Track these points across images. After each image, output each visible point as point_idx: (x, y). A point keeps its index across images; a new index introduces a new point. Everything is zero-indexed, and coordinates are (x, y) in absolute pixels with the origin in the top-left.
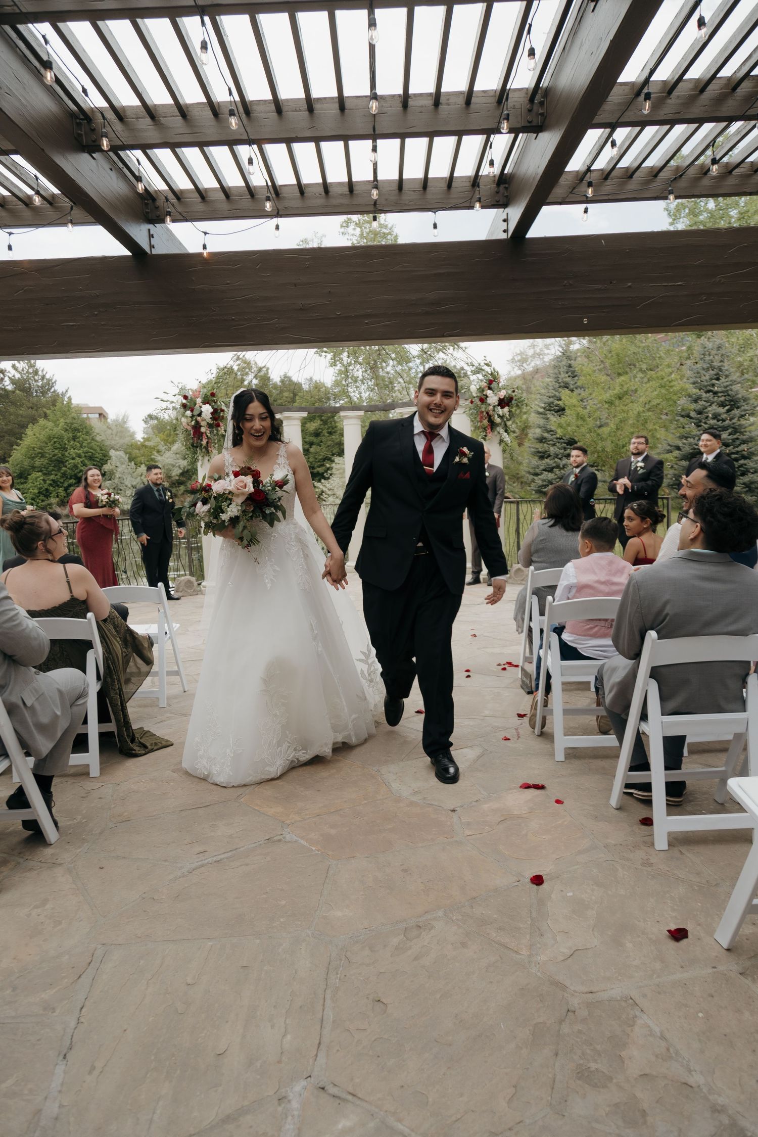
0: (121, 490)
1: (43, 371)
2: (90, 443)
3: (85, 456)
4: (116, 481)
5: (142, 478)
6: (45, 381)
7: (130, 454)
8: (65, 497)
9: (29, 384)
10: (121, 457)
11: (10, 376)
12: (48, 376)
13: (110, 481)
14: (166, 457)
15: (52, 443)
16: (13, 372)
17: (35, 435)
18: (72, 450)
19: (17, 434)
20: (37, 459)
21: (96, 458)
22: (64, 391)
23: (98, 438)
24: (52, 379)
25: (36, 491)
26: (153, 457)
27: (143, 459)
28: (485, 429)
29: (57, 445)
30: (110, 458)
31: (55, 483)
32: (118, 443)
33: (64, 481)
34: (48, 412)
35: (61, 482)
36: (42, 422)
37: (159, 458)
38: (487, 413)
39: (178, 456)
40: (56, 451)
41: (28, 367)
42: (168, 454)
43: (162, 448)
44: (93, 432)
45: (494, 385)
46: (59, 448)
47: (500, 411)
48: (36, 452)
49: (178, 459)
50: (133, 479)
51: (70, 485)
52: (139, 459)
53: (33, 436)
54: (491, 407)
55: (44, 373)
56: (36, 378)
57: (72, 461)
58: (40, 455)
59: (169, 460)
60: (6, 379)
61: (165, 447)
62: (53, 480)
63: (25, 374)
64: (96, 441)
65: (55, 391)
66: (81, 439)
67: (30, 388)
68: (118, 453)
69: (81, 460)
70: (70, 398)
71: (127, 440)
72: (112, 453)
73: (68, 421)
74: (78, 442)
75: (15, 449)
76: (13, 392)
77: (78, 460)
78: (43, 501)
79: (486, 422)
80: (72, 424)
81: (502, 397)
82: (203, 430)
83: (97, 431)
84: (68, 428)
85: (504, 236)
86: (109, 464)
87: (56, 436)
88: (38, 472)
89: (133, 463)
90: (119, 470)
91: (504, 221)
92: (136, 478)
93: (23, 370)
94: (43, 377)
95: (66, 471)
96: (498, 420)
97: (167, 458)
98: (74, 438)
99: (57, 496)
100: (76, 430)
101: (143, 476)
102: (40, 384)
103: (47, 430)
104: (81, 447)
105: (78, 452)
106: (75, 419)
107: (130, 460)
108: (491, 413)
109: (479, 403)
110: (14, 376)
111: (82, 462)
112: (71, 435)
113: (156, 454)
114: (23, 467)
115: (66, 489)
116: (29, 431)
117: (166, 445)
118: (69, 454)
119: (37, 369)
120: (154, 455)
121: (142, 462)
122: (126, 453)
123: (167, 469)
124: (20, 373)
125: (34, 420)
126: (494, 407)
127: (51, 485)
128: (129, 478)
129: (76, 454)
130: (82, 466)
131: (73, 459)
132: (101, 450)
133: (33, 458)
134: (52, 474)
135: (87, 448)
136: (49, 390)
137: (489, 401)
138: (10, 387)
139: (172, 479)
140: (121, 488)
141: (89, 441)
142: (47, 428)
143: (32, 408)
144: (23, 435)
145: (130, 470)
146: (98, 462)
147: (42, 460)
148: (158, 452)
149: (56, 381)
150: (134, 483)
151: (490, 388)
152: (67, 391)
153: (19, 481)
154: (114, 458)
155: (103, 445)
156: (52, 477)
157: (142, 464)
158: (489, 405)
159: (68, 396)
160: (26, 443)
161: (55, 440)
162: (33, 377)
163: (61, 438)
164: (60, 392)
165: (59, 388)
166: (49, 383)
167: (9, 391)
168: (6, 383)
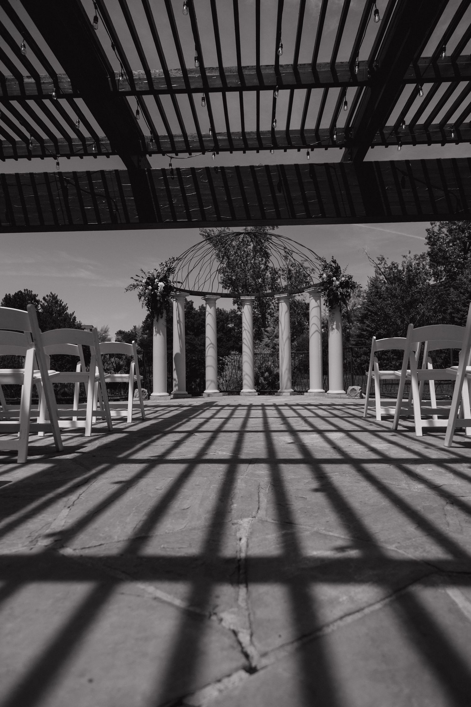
1: (61, 301)
6: (61, 307)
9: (52, 309)
11: (42, 304)
12: (63, 305)
16: (43, 302)
24: (65, 307)
41: (53, 299)
45: (337, 274)
47: (341, 290)
54: (335, 288)
55: (61, 303)
60: (39, 305)
63: (50, 303)
65: (66, 313)
67: (52, 311)
70: (75, 318)
76: (42, 313)
81: (343, 282)
82: (158, 298)
93: (49, 301)
94: (61, 305)
102: (58, 309)
108: (336, 291)
109: (328, 286)
110: (44, 304)
119: (57, 300)
124: (47, 302)
126: (337, 287)
136: (63, 312)
137: (334, 283)
149: (68, 307)
151: (335, 277)
152: (73, 313)
158: (335, 286)
159: (74, 316)
162: (55, 305)
164: (70, 314)
165: (69, 311)
166: (65, 308)
167: (41, 312)
168: (39, 308)
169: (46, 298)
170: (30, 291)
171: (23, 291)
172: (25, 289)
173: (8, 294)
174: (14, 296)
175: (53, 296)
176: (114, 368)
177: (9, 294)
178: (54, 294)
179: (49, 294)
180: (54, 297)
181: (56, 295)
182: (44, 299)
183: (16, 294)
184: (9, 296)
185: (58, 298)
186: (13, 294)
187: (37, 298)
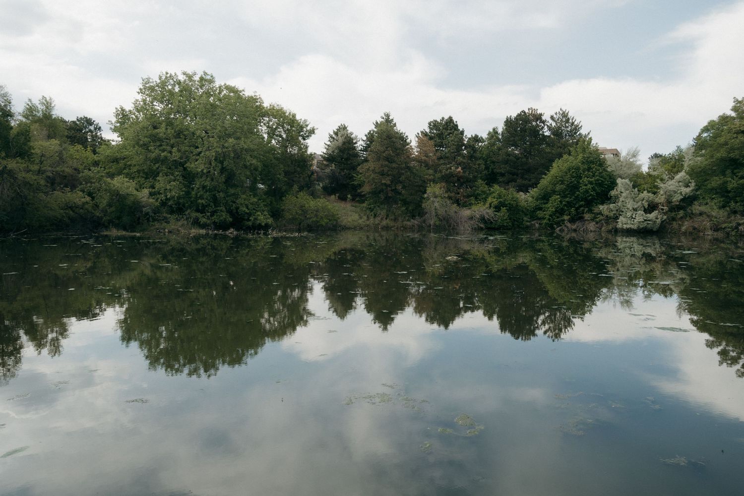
0: (622, 212)
1: (573, 119)
2: (602, 173)
3: (596, 183)
4: (619, 204)
5: (643, 202)
6: (573, 127)
7: (635, 182)
8: (575, 215)
9: (562, 130)
10: (627, 184)
11: (548, 124)
12: (576, 123)
13: (614, 204)
14: (669, 184)
15: (571, 173)
16: (551, 121)
17: (558, 167)
18: (586, 178)
19: (547, 167)
20: (557, 185)
21: (606, 185)
22: (587, 134)
23: (609, 169)
24: (579, 125)
25: (554, 210)
26: (656, 184)
27: (646, 186)
29: (574, 174)
30: (616, 184)
31: (569, 204)
32: (625, 173)
33: (576, 202)
34: (571, 149)
35: (573, 204)
36: (565, 157)
37: (662, 185)
39: (680, 183)
40: (573, 179)
41: (562, 117)
42: (670, 182)
43: (666, 177)
44: (606, 164)
46: (575, 177)
48: (558, 180)
49: (680, 187)
50: (635, 203)
51: (581, 206)
52: (643, 186)
53: (558, 168)
55: (574, 121)
56: (567, 125)
57: (585, 187)
58: (560, 182)
59: (671, 187)
60: (546, 127)
61: (668, 176)
62: (567, 202)
63: (559, 122)
64: (607, 171)
65: (580, 134)
66: (594, 169)
67: (561, 133)
68: (624, 180)
69: (592, 186)
70: (591, 139)
71: (633, 171)
72: (619, 181)
73: (585, 156)
74: (592, 172)
75: (544, 178)
76: (549, 136)
77: (589, 186)
78: (558, 217)
80: (589, 158)
83: (609, 163)
84: (585, 161)
86: (615, 190)
87: (574, 168)
88: (557, 195)
89: (636, 189)
90: (623, 195)
92: (637, 202)
93: (558, 120)
94: (573, 123)
95: (578, 195)
97: (670, 186)
98: (589, 169)
99: (569, 215)
100: (592, 162)
101: (645, 201)
102: (569, 129)
103: (568, 163)
104: (593, 176)
105: (590, 180)
106: (591, 154)
107: (634, 187)
110: (551, 124)
111: (592, 188)
112: (586, 167)
113: (659, 182)
114: (546, 192)
115: (577, 209)
116: (554, 165)
117: (669, 174)
118: (583, 181)
119: (569, 118)
120: (657, 182)
121: (646, 188)
122: (631, 181)
123: (668, 196)
124: (555, 121)
125: (560, 156)
127: (565, 205)
128: (631, 202)
129: (589, 181)
130: (592, 191)
131: (586, 185)
132: (610, 178)
133: (555, 185)
134: (568, 197)
135: (598, 177)
136: (575, 133)
138: (547, 133)
139: (673, 204)
140: (623, 210)
141: (601, 171)
142: (568, 161)
143: (561, 148)
144: (550, 167)
145: (633, 195)
146: (606, 188)
147: (562, 186)
148: (662, 180)
149: (582, 126)
150: (636, 207)
152: (589, 134)
153: (542, 202)
154: (620, 185)
155: (612, 175)
156: (567, 199)
157: (645, 190)
159: (589, 137)
160: (551, 172)
161: (573, 170)
162: (565, 125)
163: (578, 169)
164: (584, 134)
165: (583, 131)
166: (577, 128)
167: (546, 136)
168: (545, 131)
169: (555, 116)
170: (534, 109)
171: (527, 111)
172: (530, 108)
173: (509, 116)
174: (516, 118)
175: (564, 113)
176: (644, 208)
177: (511, 116)
178: (564, 110)
179: (558, 110)
180: (565, 115)
181: (567, 111)
182: (552, 118)
183: (519, 115)
184: (510, 118)
185: (570, 115)
186: (515, 116)
187: (544, 118)
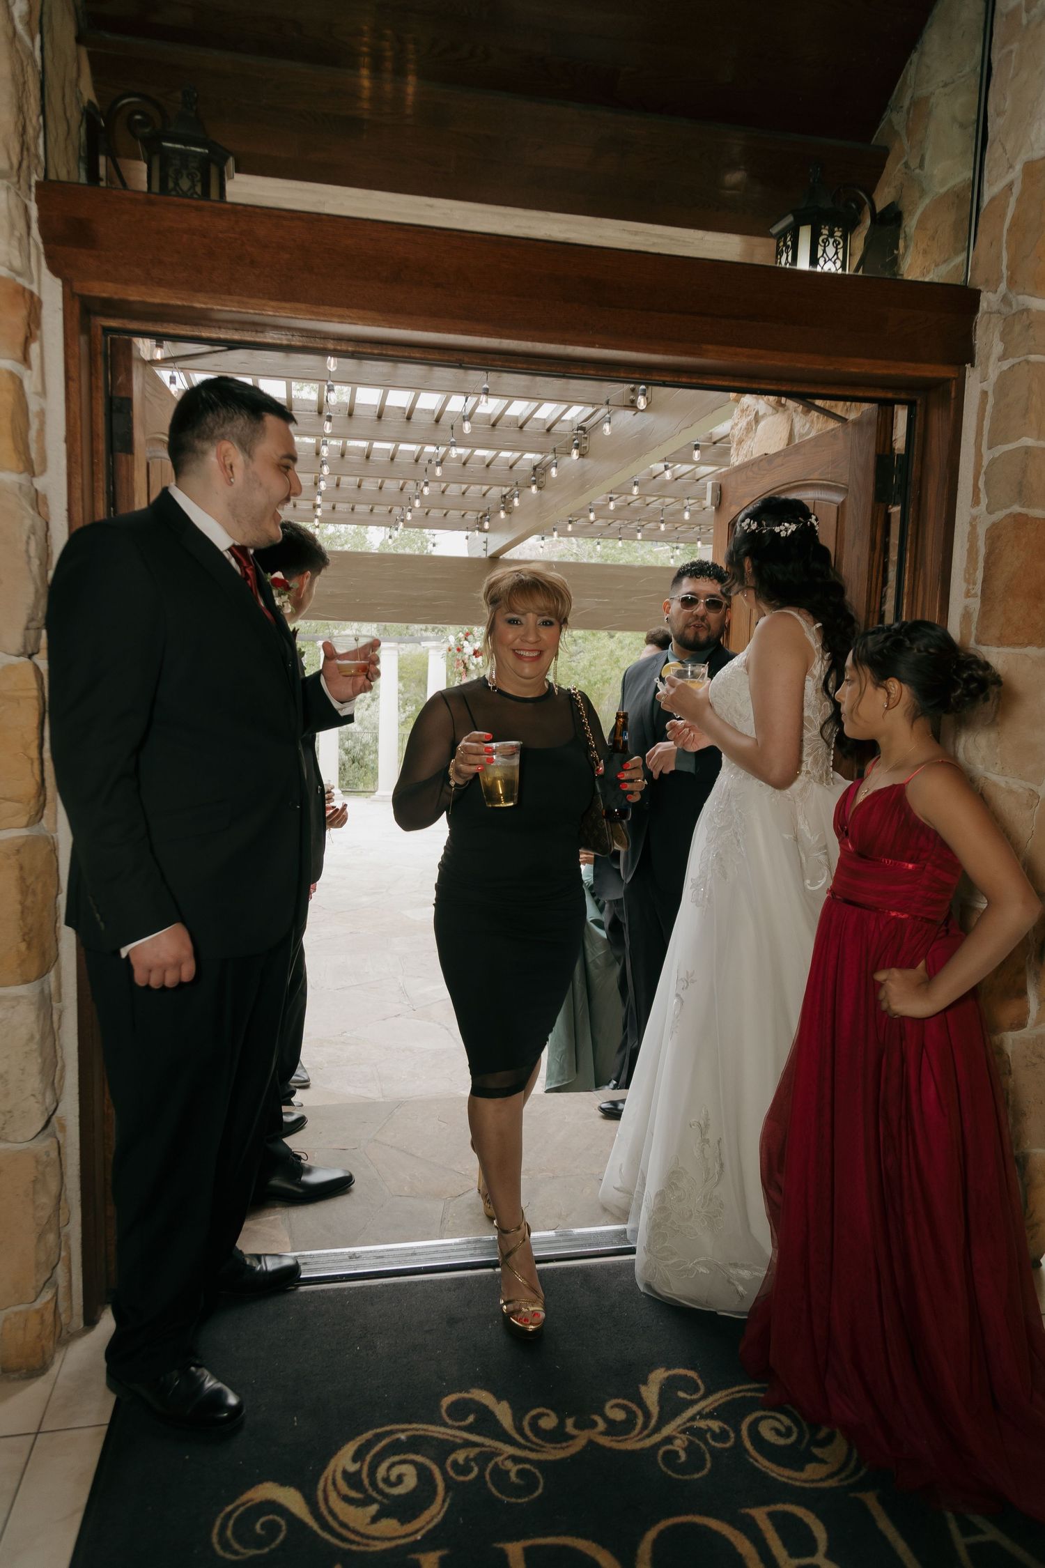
28: (460, 674)
38: (463, 661)
45: (470, 637)
47: (474, 660)
54: (467, 656)
79: (461, 668)
81: (477, 649)
85: (484, 556)
91: (484, 542)
96: (472, 667)
108: (466, 661)
109: (456, 651)
126: (469, 656)
137: (465, 650)
151: (466, 639)
158: (465, 654)
